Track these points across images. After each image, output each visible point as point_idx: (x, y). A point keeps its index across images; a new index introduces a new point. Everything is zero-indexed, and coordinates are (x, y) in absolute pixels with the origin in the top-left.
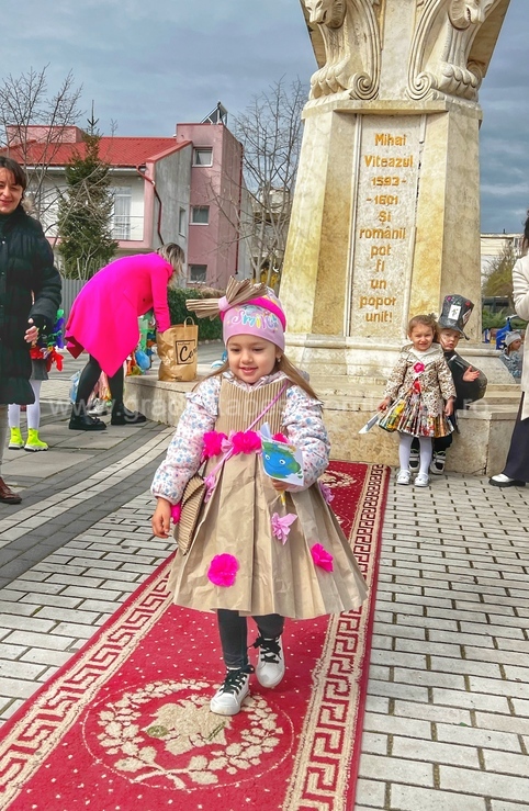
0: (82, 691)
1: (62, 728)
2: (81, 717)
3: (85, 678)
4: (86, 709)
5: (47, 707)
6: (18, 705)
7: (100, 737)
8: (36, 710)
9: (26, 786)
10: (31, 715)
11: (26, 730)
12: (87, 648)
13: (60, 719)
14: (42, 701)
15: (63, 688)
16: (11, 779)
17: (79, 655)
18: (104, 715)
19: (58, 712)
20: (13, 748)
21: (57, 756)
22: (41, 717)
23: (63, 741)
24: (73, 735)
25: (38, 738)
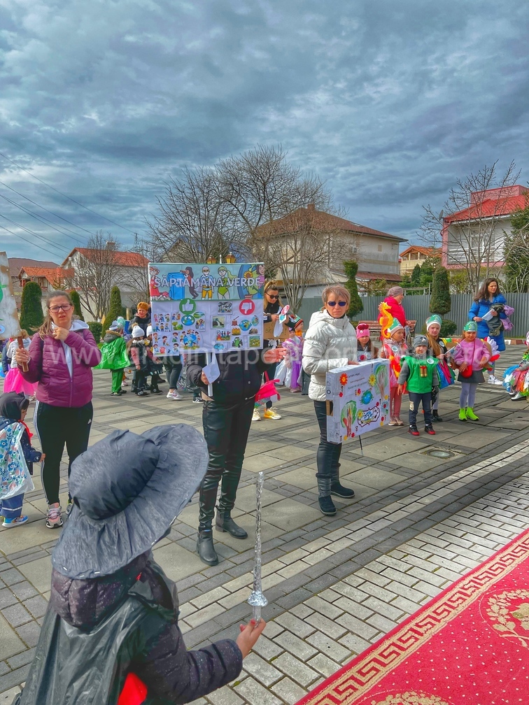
0: (482, 585)
1: (469, 601)
2: (480, 598)
3: (484, 578)
4: (483, 594)
5: (463, 588)
6: (449, 583)
7: (488, 610)
8: (458, 588)
9: (449, 623)
10: (455, 590)
11: (452, 597)
12: (487, 562)
13: (469, 596)
14: (461, 585)
15: (472, 581)
16: (443, 618)
17: (483, 565)
18: (491, 600)
20: (445, 604)
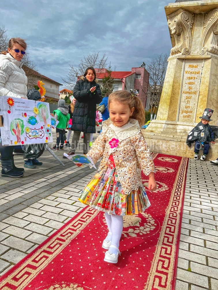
1: (93, 216)
2: (98, 214)
5: (89, 210)
6: (81, 209)
7: (103, 220)
8: (86, 211)
9: (82, 231)
10: (85, 212)
11: (83, 216)
13: (93, 214)
16: (78, 228)
19: (92, 212)
20: (79, 220)
21: (91, 224)
22: (87, 213)
23: (93, 220)
24: (96, 219)
25: (86, 218)
